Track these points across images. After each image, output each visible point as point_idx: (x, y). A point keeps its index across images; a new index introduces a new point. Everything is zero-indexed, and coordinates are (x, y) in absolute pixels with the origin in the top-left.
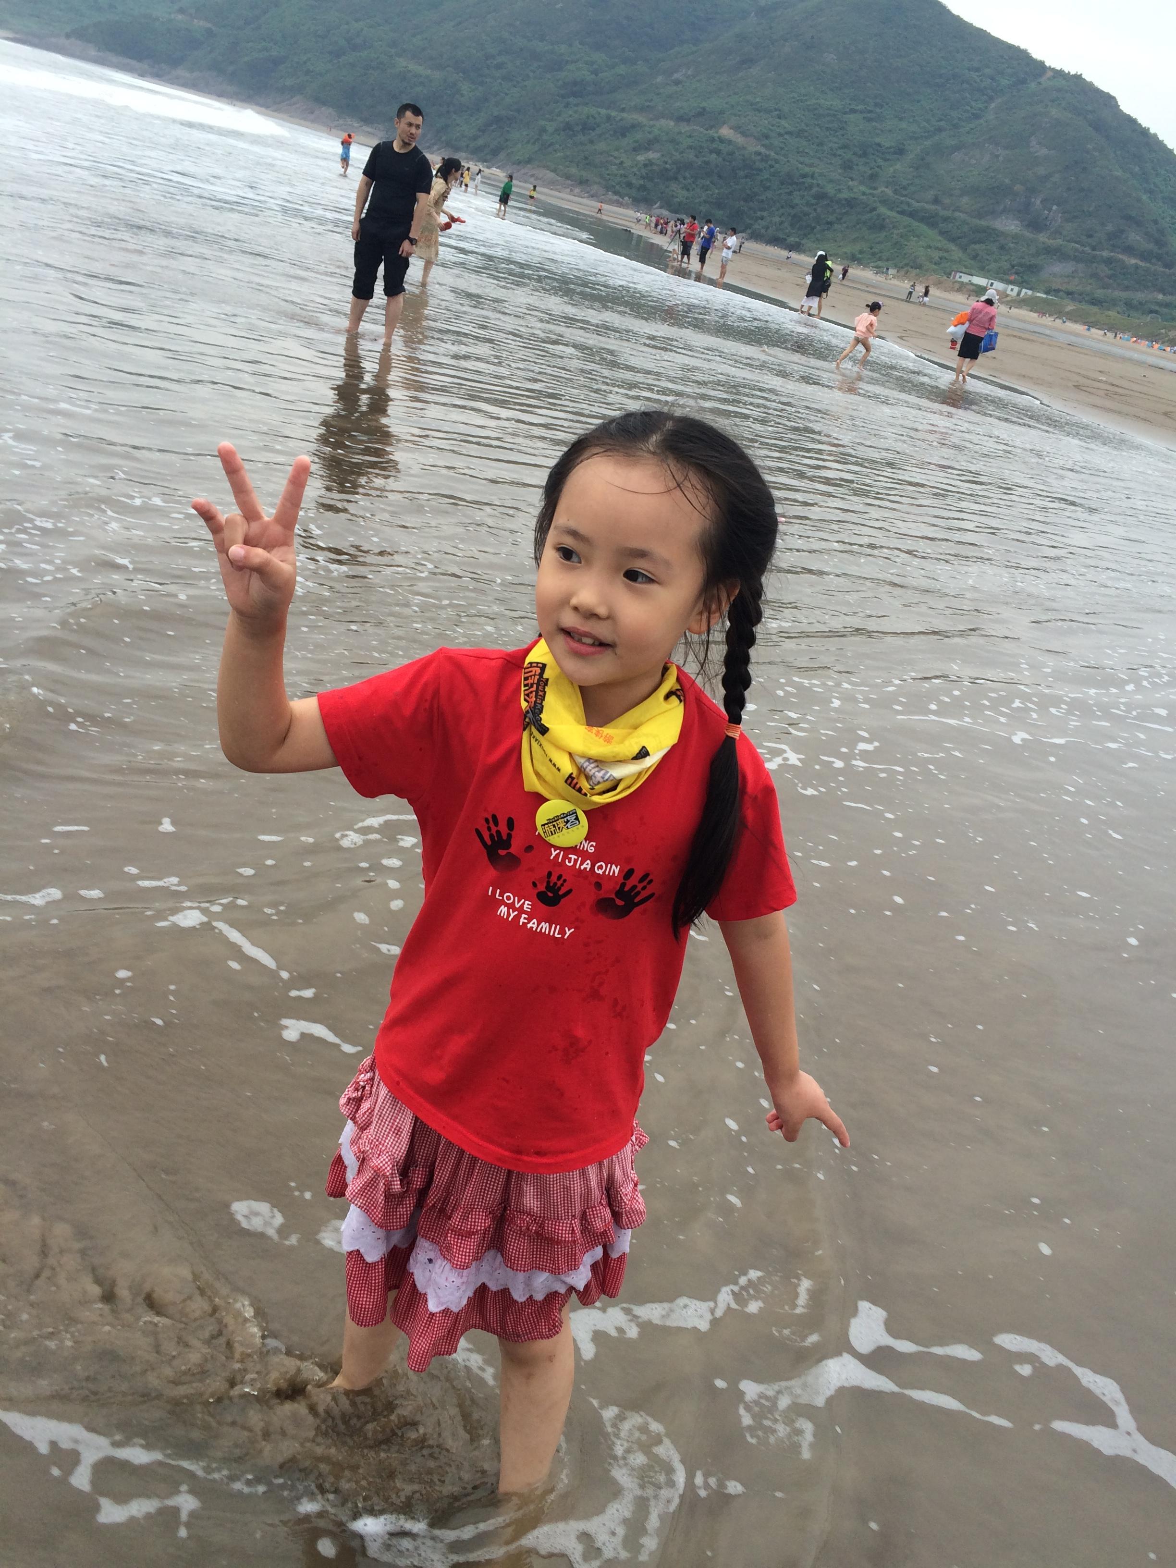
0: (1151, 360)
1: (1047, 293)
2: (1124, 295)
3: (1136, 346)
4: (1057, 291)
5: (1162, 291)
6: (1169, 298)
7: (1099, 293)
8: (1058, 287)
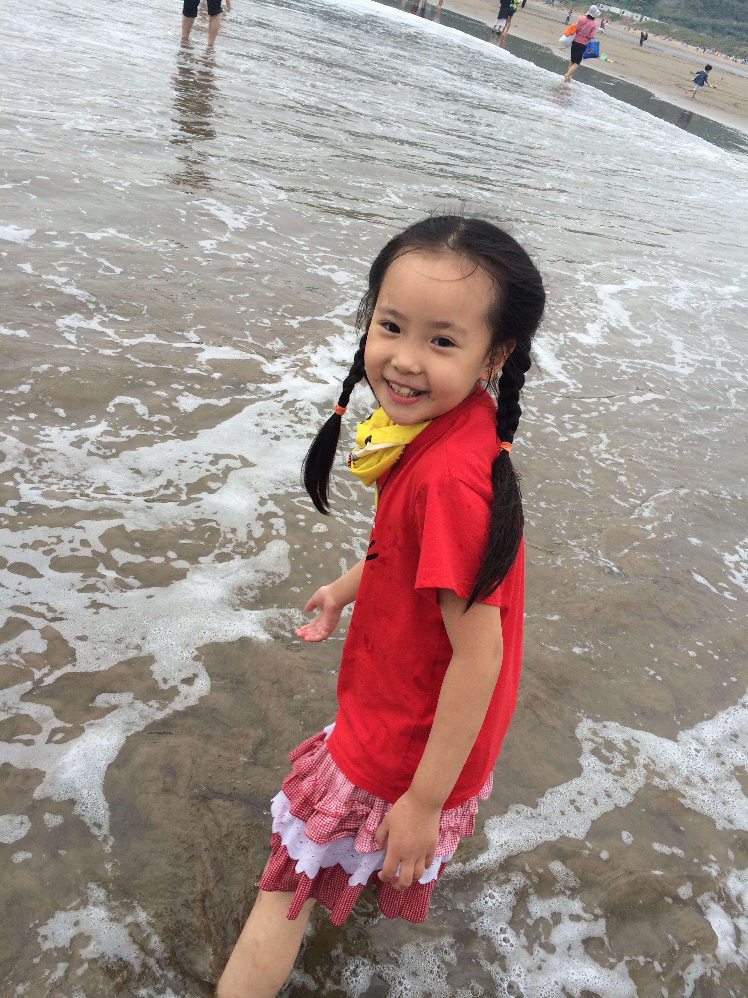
0: (727, 68)
1: (660, 19)
2: (711, 21)
3: (717, 58)
4: (666, 18)
5: (737, 19)
6: (741, 24)
7: (695, 20)
8: (668, 15)
